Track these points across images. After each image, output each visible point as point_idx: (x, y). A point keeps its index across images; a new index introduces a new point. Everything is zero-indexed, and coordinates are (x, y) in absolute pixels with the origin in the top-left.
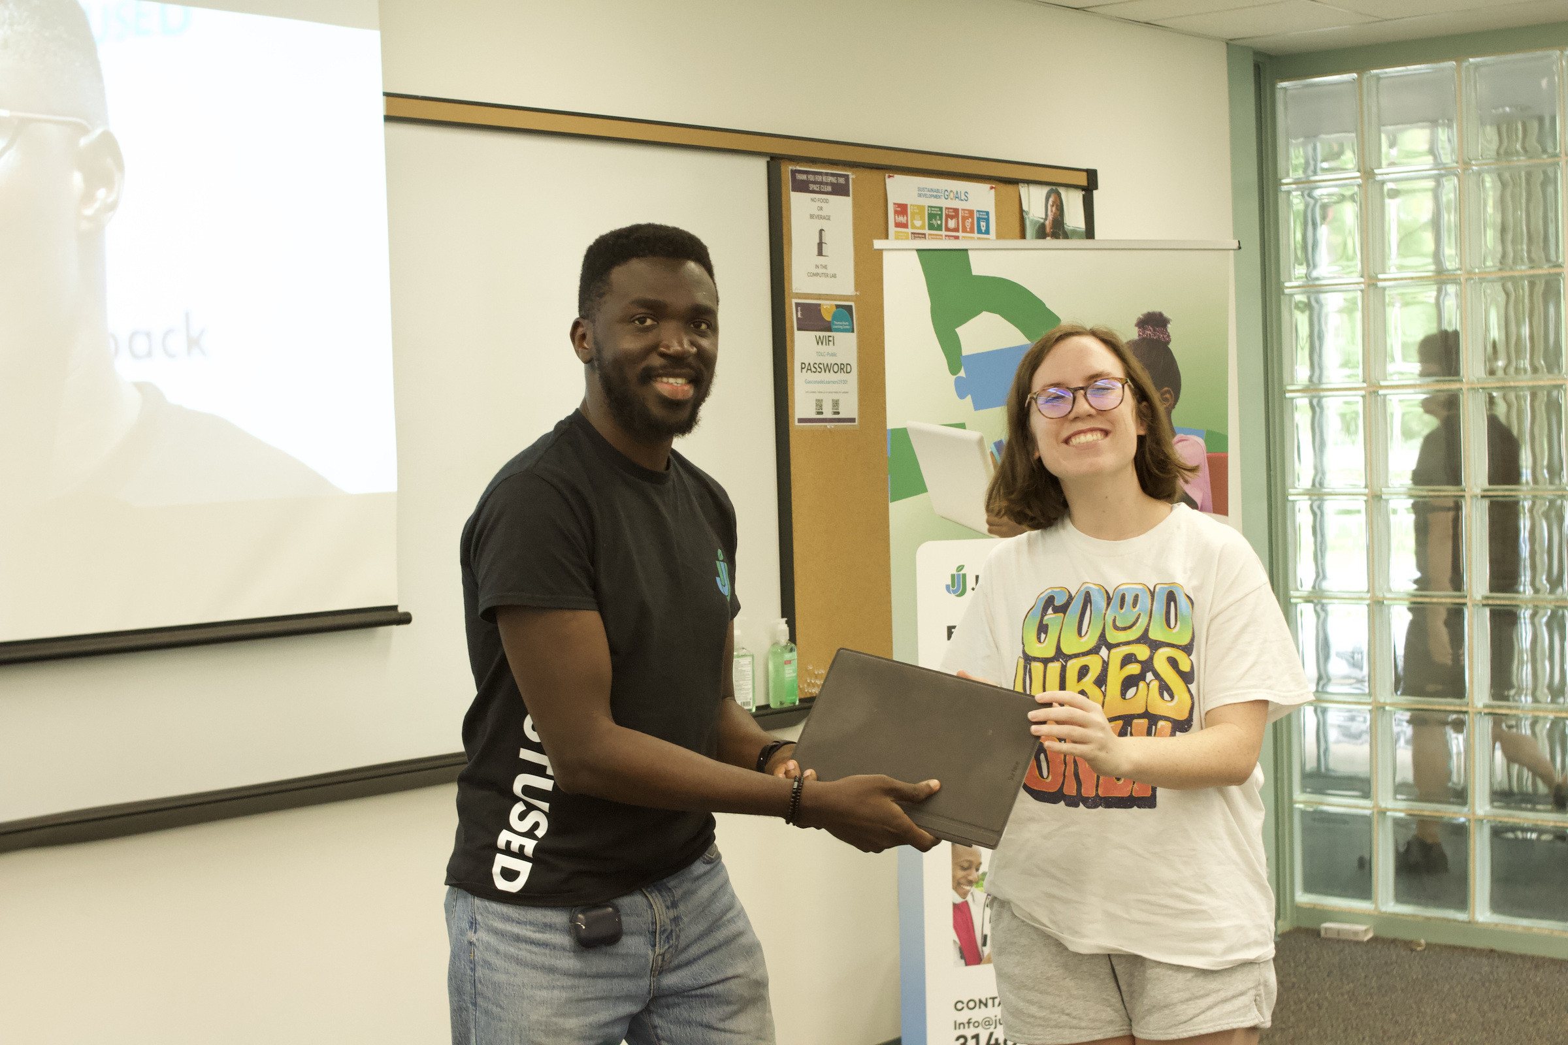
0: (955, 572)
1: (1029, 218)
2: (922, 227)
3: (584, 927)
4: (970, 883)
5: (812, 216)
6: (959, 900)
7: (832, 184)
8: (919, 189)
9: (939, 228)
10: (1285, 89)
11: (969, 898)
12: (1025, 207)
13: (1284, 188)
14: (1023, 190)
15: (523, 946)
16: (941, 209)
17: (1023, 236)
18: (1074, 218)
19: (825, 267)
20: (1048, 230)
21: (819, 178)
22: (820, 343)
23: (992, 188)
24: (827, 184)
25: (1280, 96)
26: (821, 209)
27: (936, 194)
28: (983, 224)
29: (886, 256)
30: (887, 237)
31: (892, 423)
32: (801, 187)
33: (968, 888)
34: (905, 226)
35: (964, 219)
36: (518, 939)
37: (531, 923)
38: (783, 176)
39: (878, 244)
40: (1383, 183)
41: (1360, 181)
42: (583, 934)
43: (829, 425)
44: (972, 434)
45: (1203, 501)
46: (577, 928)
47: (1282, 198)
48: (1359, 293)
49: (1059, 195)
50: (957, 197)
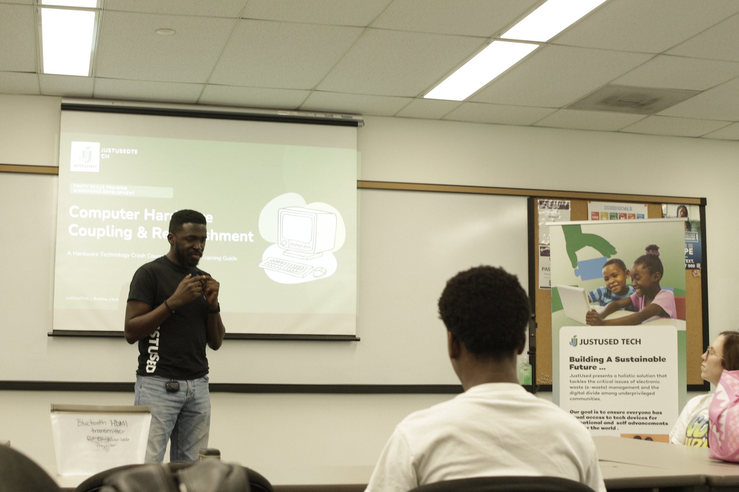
0: (573, 338)
5: (549, 217)
7: (561, 206)
8: (605, 207)
12: (664, 212)
14: (664, 206)
16: (617, 214)
21: (554, 204)
23: (646, 206)
24: (557, 205)
26: (554, 214)
27: (614, 208)
35: (630, 217)
38: (535, 204)
44: (581, 289)
45: (673, 314)
49: (686, 208)
50: (626, 209)
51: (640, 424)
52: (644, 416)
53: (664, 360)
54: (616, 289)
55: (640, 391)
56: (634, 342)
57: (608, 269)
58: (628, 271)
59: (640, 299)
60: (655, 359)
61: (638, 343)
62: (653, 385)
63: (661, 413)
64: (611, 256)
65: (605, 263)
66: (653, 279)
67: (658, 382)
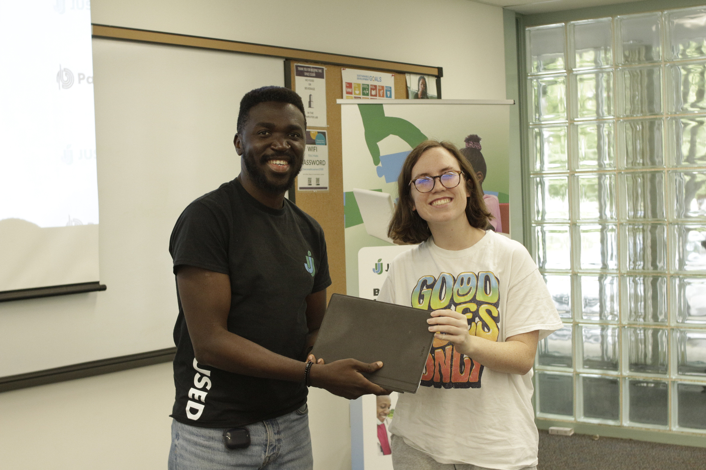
0: (377, 262)
1: (410, 90)
2: (359, 94)
3: (230, 438)
4: (386, 415)
5: (306, 88)
6: (380, 423)
7: (316, 73)
8: (358, 76)
9: (367, 95)
10: (530, 31)
11: (385, 422)
12: (408, 85)
13: (529, 77)
14: (408, 77)
15: (198, 447)
16: (368, 85)
17: (408, 97)
18: (432, 90)
19: (312, 113)
20: (419, 96)
21: (309, 70)
22: (310, 150)
23: (393, 75)
24: (313, 72)
25: (527, 34)
26: (310, 84)
27: (366, 78)
28: (388, 93)
29: (343, 107)
30: (342, 98)
31: (346, 189)
32: (301, 74)
33: (384, 417)
34: (351, 93)
35: (379, 90)
36: (196, 444)
37: (203, 436)
38: (292, 69)
39: (339, 101)
40: (576, 75)
41: (566, 74)
42: (229, 442)
43: (315, 191)
44: (385, 195)
45: (497, 227)
46: (226, 439)
47: (528, 82)
48: (566, 128)
49: (424, 79)
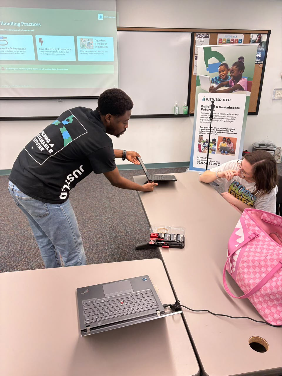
0: (203, 97)
2: (225, 42)
4: (201, 141)
5: (200, 42)
6: (199, 143)
8: (226, 36)
9: (229, 42)
11: (201, 143)
12: (251, 38)
14: (251, 35)
16: (230, 39)
20: (257, 42)
23: (243, 35)
24: (204, 36)
27: (230, 36)
28: (240, 41)
34: (221, 42)
35: (235, 40)
38: (194, 35)
44: (208, 77)
45: (245, 89)
49: (261, 35)
50: (234, 37)
51: (226, 133)
52: (228, 130)
53: (239, 108)
54: (223, 77)
55: (227, 120)
56: (228, 100)
57: (221, 68)
58: (229, 69)
59: (233, 81)
60: (235, 108)
61: (229, 101)
62: (233, 118)
63: (235, 129)
64: (223, 62)
65: (220, 65)
66: (239, 73)
67: (235, 117)
